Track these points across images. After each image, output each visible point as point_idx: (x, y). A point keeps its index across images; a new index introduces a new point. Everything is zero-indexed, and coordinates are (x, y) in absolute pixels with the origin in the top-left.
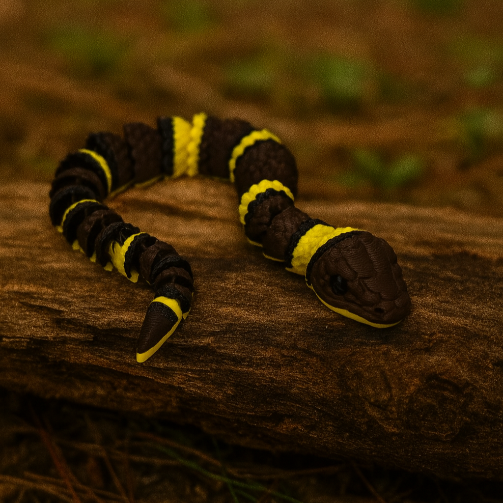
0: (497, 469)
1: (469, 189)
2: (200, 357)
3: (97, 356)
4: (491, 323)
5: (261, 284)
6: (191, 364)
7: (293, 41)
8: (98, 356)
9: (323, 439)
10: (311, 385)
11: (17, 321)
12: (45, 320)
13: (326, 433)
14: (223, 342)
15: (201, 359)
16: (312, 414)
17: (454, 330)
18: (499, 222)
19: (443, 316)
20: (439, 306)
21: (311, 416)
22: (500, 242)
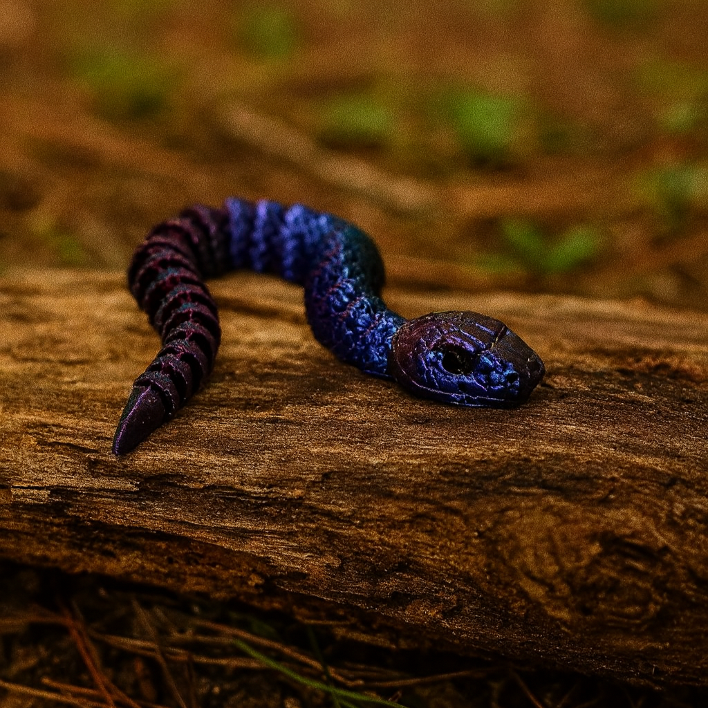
0: (699, 667)
1: (660, 274)
2: (281, 510)
3: (136, 508)
4: (692, 462)
5: (368, 407)
6: (268, 519)
7: (413, 65)
8: (139, 508)
9: (455, 625)
10: (437, 549)
11: (23, 459)
12: (63, 457)
13: (459, 618)
14: (315, 489)
15: (282, 512)
16: (439, 590)
17: (638, 472)
18: (702, 320)
19: (623, 452)
20: (618, 438)
21: (438, 593)
22: (705, 349)
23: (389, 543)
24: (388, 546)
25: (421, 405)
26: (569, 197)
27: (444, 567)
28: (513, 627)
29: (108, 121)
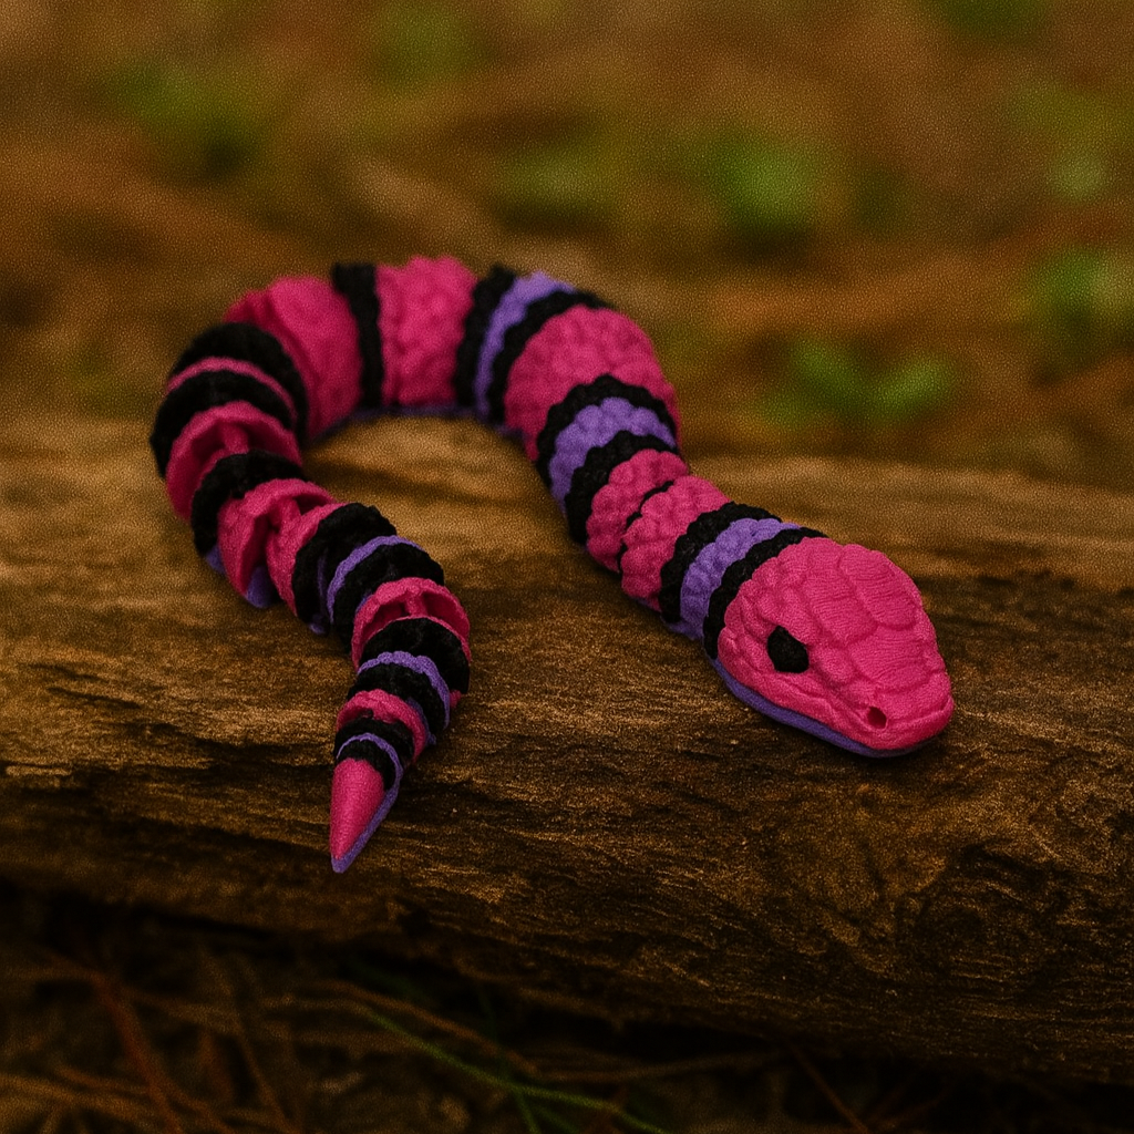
1: (1057, 434)
5: (590, 647)
7: (661, 100)
10: (701, 875)
13: (736, 984)
14: (504, 779)
20: (989, 697)
23: (623, 865)
24: (621, 870)
25: (675, 644)
26: (912, 312)
27: (712, 904)
28: (821, 1000)
29: (174, 189)
